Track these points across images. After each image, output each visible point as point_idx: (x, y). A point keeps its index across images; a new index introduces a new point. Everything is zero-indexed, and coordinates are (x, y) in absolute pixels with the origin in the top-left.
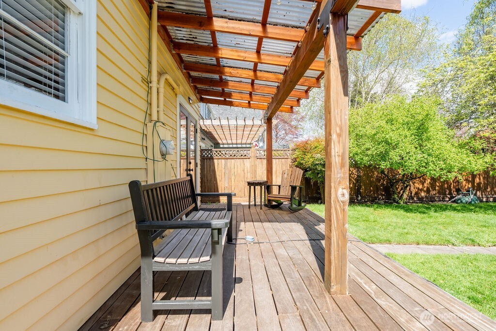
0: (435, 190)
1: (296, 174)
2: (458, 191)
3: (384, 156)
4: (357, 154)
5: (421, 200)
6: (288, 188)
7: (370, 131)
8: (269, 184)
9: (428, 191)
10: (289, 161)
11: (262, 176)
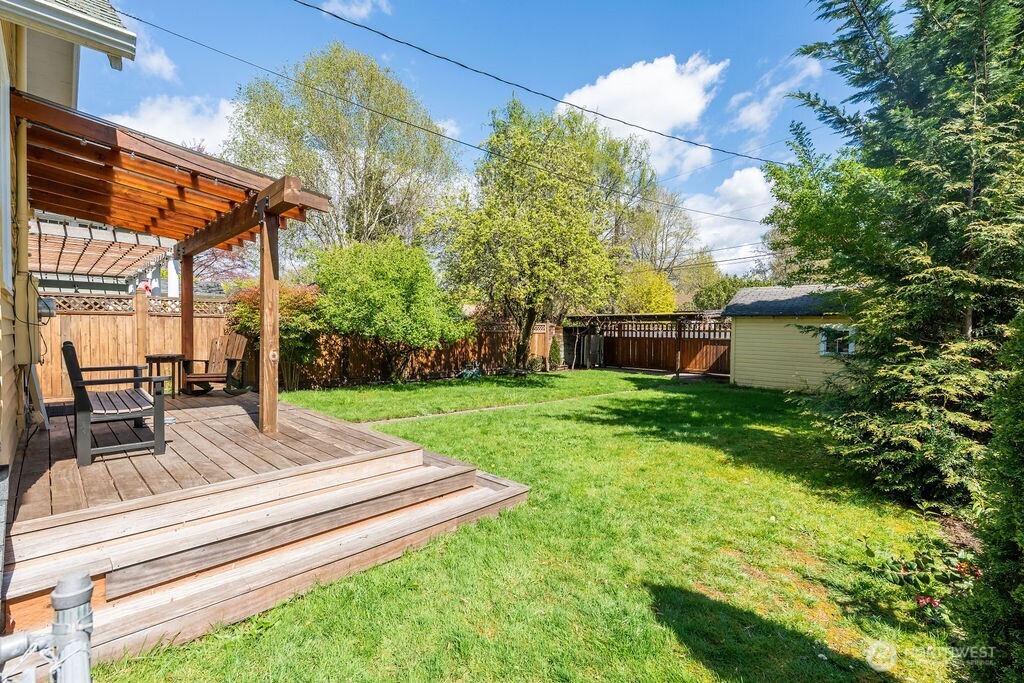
0: (441, 364)
1: (237, 344)
2: (464, 365)
3: (368, 320)
4: (335, 316)
5: (424, 378)
6: (221, 364)
7: (352, 287)
8: (187, 358)
9: (433, 366)
10: (224, 322)
11: (174, 348)
